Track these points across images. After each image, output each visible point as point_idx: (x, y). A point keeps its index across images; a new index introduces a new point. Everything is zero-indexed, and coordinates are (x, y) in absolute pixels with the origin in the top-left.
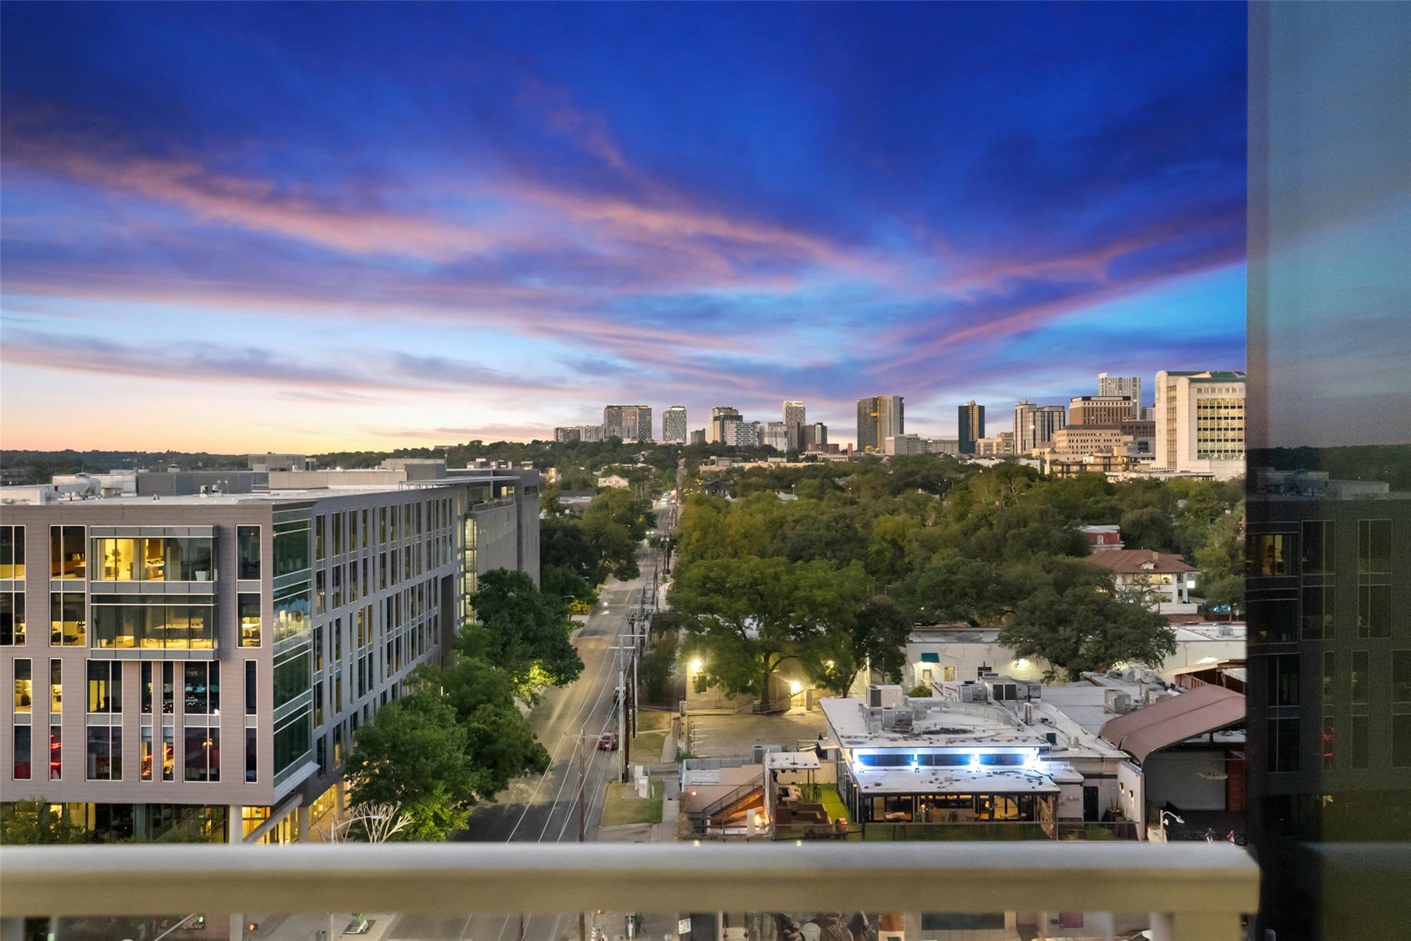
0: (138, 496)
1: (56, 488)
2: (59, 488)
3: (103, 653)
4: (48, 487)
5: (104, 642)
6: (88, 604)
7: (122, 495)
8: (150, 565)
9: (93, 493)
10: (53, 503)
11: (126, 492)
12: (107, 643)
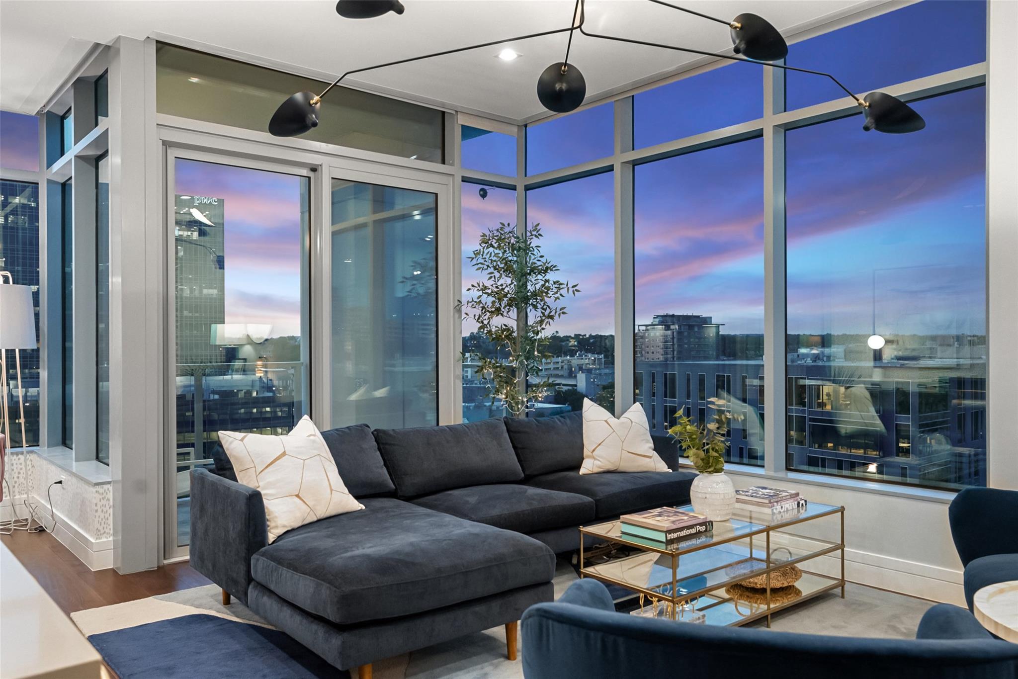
0: (845, 361)
1: (798, 355)
2: (800, 356)
3: (815, 452)
4: (793, 355)
5: (817, 446)
6: (808, 423)
7: (836, 360)
8: (843, 402)
9: (819, 359)
10: (795, 364)
11: (838, 359)
12: (818, 447)
